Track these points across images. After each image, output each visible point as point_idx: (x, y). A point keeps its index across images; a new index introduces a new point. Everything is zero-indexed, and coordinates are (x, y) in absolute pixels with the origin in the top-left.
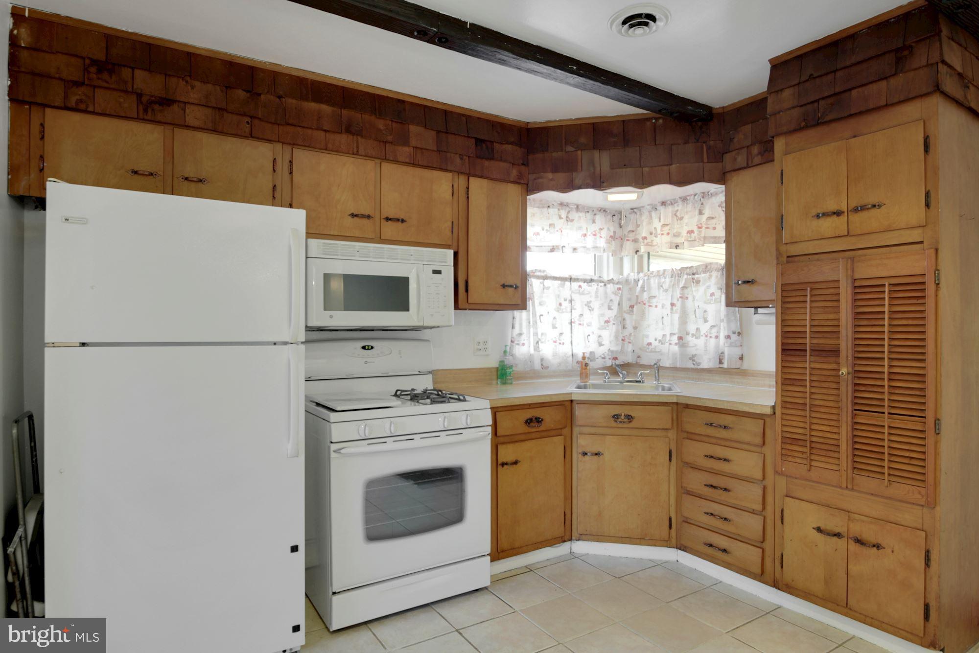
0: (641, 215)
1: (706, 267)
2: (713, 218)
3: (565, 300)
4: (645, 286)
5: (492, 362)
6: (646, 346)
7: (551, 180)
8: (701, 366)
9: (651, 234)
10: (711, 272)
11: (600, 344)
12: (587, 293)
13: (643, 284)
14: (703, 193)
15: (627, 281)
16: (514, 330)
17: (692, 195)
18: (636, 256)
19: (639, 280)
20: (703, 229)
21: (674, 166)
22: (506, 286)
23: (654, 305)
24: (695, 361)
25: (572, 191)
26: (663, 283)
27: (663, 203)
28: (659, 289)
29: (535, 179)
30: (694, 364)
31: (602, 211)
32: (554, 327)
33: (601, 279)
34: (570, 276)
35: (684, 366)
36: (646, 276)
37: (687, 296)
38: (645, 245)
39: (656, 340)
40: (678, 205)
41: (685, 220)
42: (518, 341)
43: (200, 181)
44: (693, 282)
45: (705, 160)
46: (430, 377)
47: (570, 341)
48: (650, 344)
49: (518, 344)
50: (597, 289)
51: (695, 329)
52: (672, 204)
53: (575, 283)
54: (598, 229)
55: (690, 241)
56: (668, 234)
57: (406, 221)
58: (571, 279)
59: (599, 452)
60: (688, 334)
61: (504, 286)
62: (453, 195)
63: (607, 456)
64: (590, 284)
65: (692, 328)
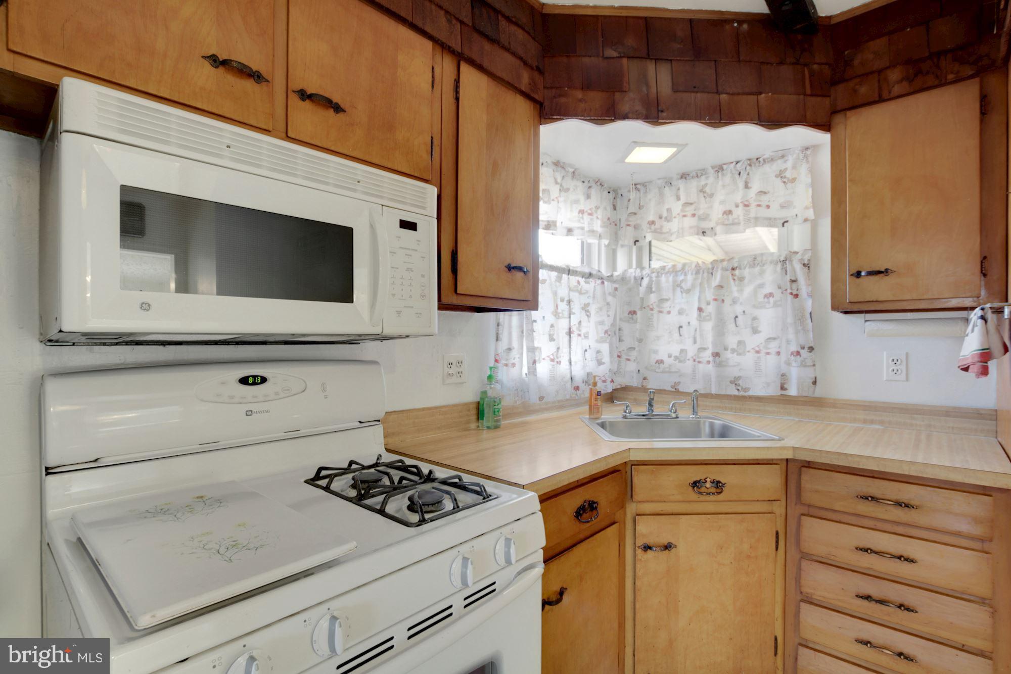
0: (646, 192)
1: (755, 259)
2: (765, 193)
3: (562, 300)
4: (653, 286)
5: (468, 395)
6: (654, 364)
7: (580, 101)
8: (750, 393)
9: (661, 218)
10: (764, 265)
11: (600, 363)
12: (585, 292)
13: (649, 283)
14: (750, 160)
15: (623, 279)
16: (499, 342)
17: (732, 163)
18: (634, 248)
19: (642, 278)
20: (753, 208)
21: (763, 95)
22: (513, 268)
23: (665, 310)
24: (739, 385)
25: (612, 121)
26: (682, 281)
27: (684, 176)
28: (674, 290)
29: (555, 97)
30: (738, 390)
31: (599, 184)
32: (552, 339)
33: (599, 274)
34: (568, 266)
35: (723, 393)
36: (653, 272)
37: (723, 298)
38: (652, 232)
39: (670, 356)
40: (707, 178)
41: (720, 196)
42: (507, 360)
44: (734, 280)
45: (808, 91)
46: (379, 430)
47: (568, 358)
48: (660, 362)
49: (506, 365)
50: (595, 287)
51: (736, 342)
52: (697, 176)
53: (573, 277)
54: (594, 207)
55: (727, 225)
56: (694, 215)
57: (344, 111)
58: (569, 271)
59: (669, 543)
60: (726, 349)
61: (510, 268)
62: (433, 87)
63: (682, 549)
64: (588, 280)
65: (732, 341)
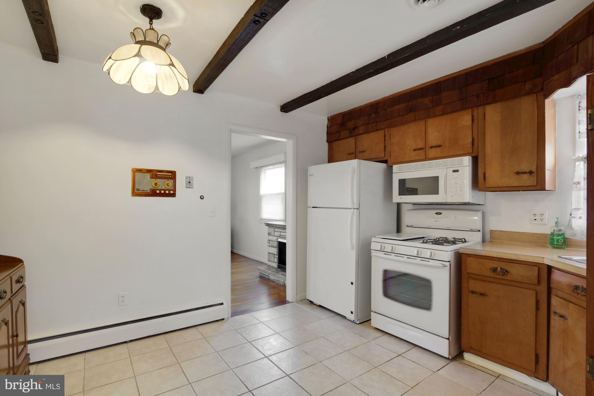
16: (572, 205)
42: (575, 214)
43: (363, 152)
57: (442, 146)
59: (564, 315)
61: (518, 173)
62: (473, 122)
